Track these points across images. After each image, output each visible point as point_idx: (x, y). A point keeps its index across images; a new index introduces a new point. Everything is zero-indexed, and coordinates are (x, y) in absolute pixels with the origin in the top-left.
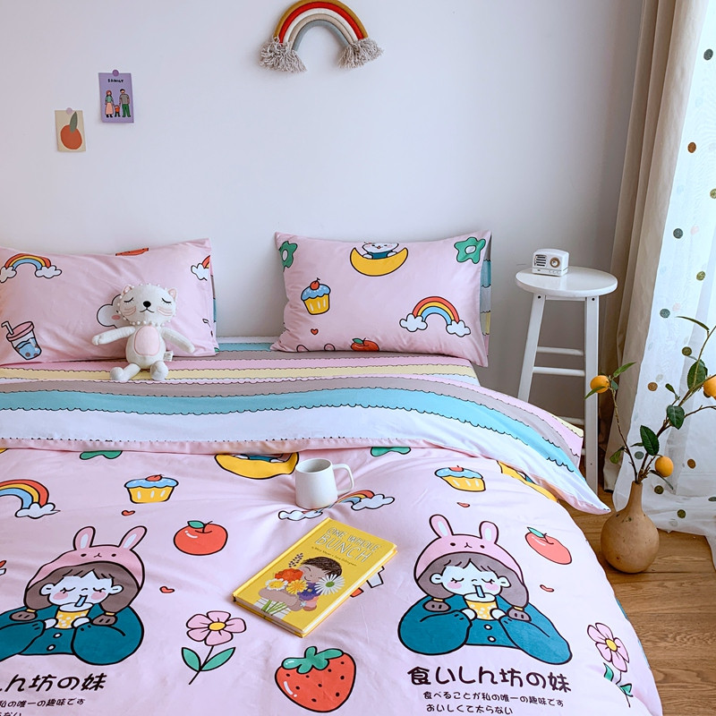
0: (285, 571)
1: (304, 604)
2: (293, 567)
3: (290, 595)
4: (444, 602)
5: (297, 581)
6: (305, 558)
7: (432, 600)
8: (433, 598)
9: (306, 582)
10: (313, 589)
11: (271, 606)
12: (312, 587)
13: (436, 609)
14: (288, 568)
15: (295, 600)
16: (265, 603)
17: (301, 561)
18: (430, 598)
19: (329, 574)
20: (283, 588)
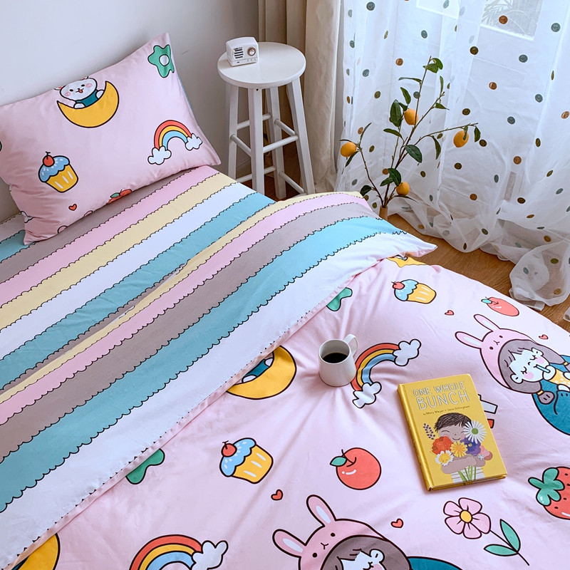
0: (435, 445)
1: (481, 456)
2: (435, 438)
3: (462, 458)
4: (544, 392)
5: (452, 445)
6: (432, 426)
7: (538, 396)
8: (536, 393)
9: (459, 442)
10: (470, 442)
11: (465, 475)
12: (466, 441)
13: (549, 400)
14: (433, 441)
15: (471, 458)
16: (459, 476)
17: (434, 430)
18: (535, 396)
19: (463, 425)
20: (452, 457)
